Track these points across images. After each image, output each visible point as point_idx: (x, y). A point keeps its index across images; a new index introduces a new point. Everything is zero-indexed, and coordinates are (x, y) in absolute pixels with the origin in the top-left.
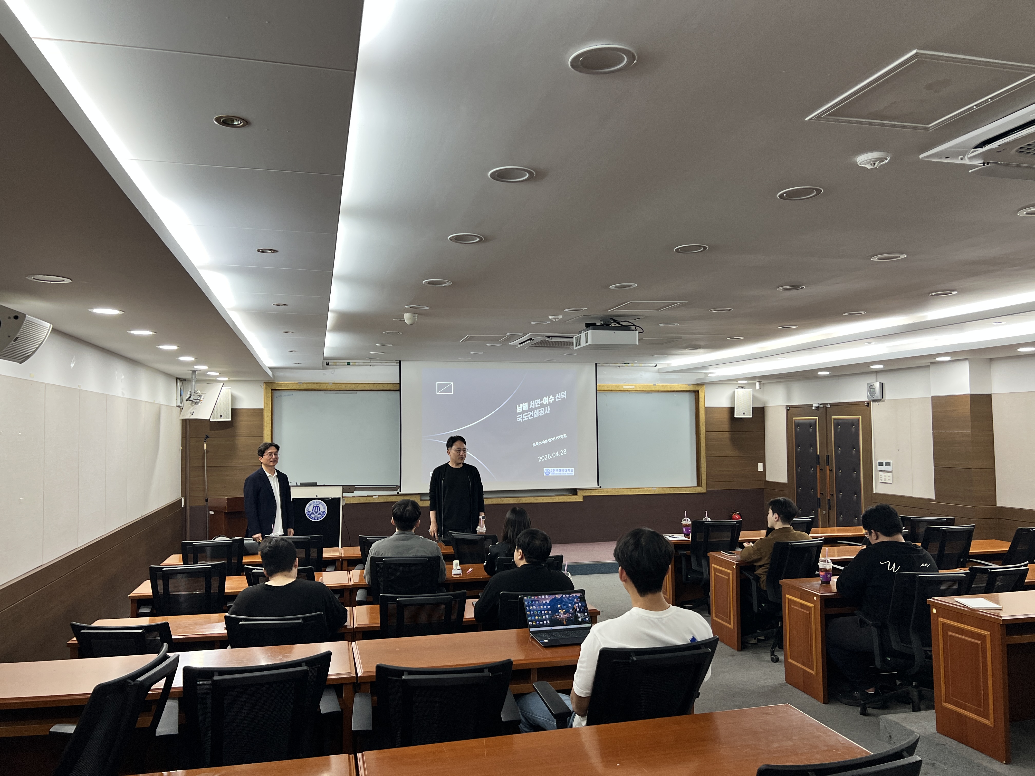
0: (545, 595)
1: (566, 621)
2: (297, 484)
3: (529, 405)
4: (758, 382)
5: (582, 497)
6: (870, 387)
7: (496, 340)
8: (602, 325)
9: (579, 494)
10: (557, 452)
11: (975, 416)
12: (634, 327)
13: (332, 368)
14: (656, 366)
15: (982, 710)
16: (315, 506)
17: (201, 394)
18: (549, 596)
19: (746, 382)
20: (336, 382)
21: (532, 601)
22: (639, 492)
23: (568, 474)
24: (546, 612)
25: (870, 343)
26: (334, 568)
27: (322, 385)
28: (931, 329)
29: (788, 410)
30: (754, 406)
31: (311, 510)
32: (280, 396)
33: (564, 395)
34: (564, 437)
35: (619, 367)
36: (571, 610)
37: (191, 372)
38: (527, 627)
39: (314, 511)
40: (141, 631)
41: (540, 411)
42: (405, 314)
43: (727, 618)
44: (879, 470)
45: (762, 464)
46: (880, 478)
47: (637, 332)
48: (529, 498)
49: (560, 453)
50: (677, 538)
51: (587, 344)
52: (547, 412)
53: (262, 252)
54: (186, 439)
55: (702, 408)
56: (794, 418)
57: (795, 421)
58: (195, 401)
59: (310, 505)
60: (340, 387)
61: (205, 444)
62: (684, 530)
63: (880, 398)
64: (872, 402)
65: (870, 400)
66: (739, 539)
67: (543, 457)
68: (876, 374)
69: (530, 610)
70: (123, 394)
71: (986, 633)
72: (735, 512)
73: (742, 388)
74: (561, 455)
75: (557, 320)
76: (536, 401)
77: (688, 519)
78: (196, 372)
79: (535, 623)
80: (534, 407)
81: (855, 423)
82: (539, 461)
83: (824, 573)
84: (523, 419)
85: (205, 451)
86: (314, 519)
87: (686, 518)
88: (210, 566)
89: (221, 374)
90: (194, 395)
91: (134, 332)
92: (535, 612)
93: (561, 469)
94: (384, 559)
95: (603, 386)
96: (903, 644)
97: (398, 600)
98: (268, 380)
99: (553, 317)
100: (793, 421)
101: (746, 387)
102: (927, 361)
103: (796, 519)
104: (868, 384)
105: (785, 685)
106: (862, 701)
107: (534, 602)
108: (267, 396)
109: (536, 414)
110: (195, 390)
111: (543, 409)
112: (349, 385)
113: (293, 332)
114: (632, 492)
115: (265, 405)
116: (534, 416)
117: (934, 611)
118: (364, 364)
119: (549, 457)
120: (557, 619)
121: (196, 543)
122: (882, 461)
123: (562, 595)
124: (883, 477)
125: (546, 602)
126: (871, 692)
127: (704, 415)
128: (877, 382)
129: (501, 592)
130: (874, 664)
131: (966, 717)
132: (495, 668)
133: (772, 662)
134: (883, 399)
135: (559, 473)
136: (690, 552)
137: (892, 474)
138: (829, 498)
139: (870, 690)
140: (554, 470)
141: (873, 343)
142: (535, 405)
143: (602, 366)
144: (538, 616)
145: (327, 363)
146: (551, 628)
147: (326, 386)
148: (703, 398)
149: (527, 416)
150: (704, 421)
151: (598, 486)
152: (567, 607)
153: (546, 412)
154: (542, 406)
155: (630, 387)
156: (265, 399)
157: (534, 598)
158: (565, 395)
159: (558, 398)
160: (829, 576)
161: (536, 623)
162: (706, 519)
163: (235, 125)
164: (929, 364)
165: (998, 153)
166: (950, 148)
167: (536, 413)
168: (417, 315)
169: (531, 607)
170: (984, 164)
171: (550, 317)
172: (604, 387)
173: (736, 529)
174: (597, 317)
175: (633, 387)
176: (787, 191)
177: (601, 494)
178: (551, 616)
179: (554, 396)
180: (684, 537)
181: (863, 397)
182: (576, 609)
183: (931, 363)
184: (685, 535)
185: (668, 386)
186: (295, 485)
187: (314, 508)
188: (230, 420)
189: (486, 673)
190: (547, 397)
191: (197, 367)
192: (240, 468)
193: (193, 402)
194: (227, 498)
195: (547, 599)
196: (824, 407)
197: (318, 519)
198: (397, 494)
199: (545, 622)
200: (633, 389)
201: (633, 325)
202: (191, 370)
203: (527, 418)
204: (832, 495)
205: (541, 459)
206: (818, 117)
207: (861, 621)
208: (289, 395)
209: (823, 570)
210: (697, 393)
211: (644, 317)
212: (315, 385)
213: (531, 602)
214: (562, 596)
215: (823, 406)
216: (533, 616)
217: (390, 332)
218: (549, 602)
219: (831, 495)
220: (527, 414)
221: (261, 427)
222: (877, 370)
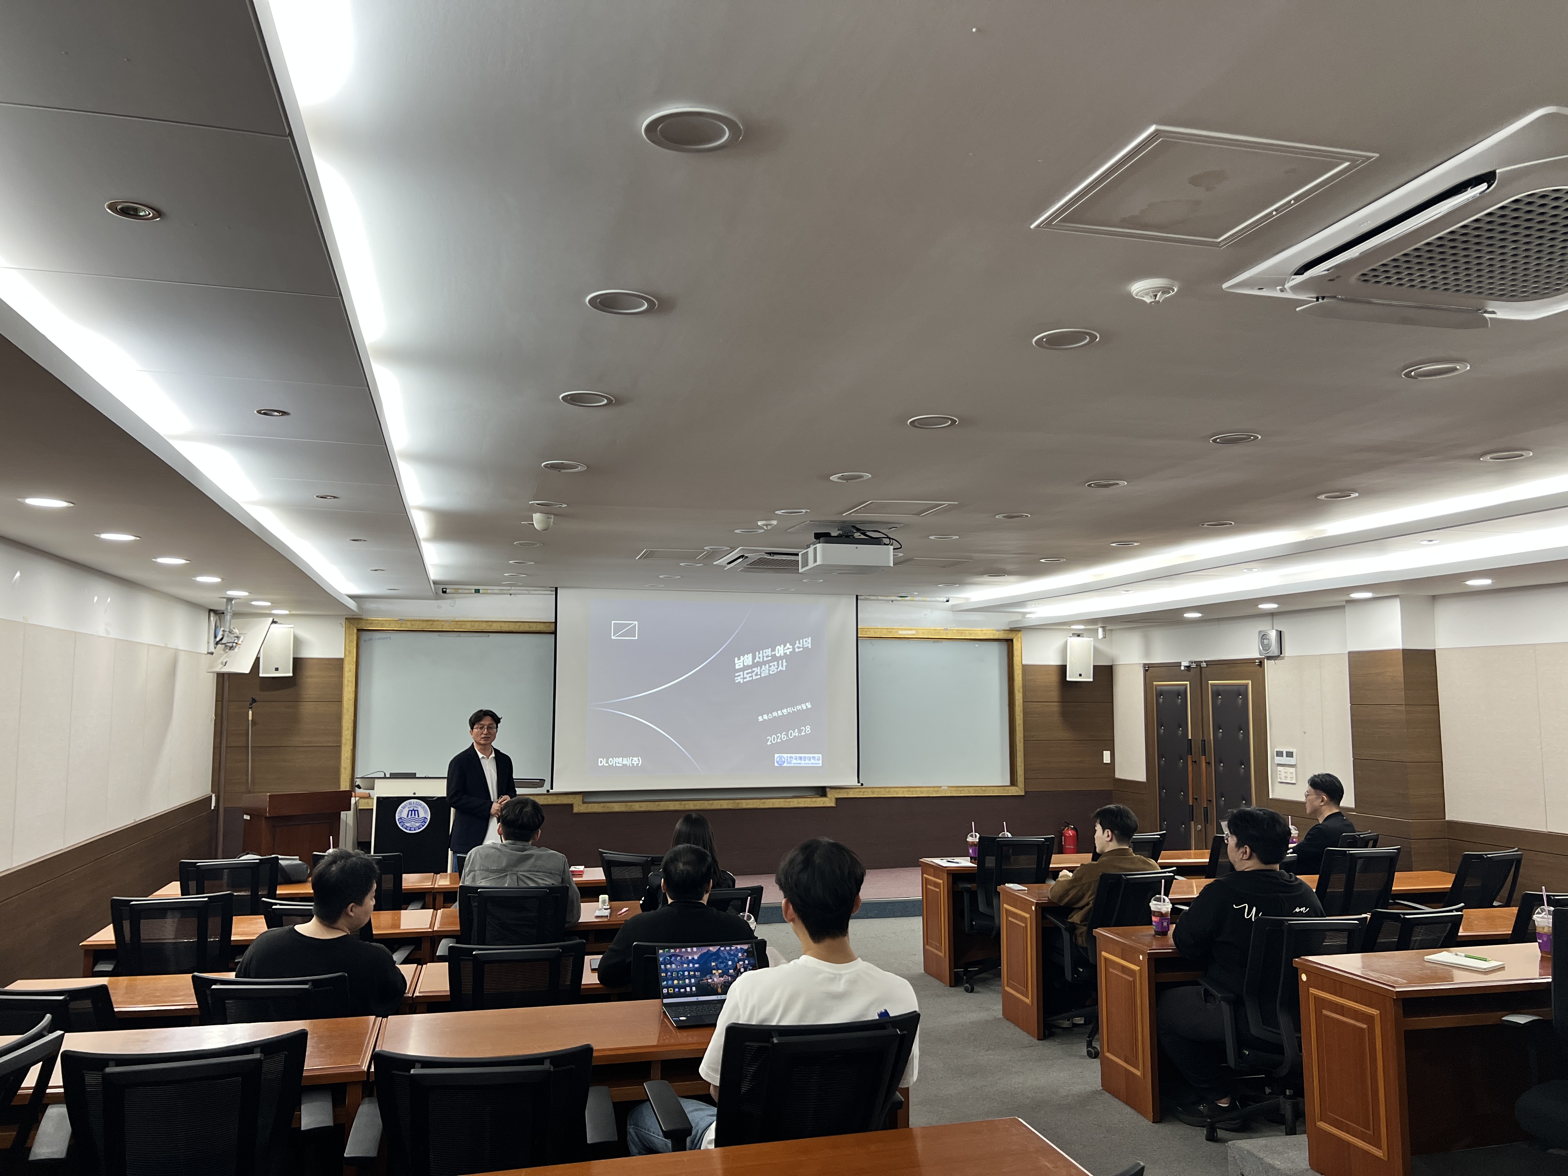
0: (692, 947)
1: (721, 987)
2: (385, 774)
3: (754, 658)
4: (1101, 627)
5: (834, 800)
6: (1263, 637)
7: (691, 557)
8: (840, 536)
9: (829, 795)
10: (796, 730)
11: (1409, 682)
12: (888, 539)
13: (452, 598)
14: (948, 601)
15: (1371, 1133)
16: (412, 809)
17: (240, 634)
18: (698, 948)
19: (1082, 627)
20: (457, 619)
21: (671, 957)
22: (921, 792)
23: (812, 764)
24: (692, 973)
25: (1251, 569)
26: (420, 905)
27: (435, 623)
28: (1332, 549)
29: (1147, 670)
30: (1096, 664)
31: (404, 815)
32: (371, 639)
33: (807, 643)
34: (807, 706)
35: (892, 601)
36: (731, 971)
37: (225, 600)
38: (659, 998)
39: (409, 816)
40: (61, 998)
41: (770, 667)
42: (534, 515)
43: (1023, 988)
44: (1278, 764)
45: (1109, 752)
46: (1279, 776)
47: (892, 547)
48: (752, 801)
49: (800, 731)
50: (958, 863)
51: (816, 564)
52: (782, 669)
53: (265, 414)
54: (222, 703)
55: (1018, 666)
56: (1154, 683)
57: (1156, 688)
58: (230, 645)
59: (404, 808)
60: (463, 627)
61: (250, 712)
62: (971, 851)
63: (1277, 653)
64: (1265, 660)
65: (1264, 657)
66: (1050, 866)
67: (774, 738)
68: (1271, 617)
69: (666, 971)
70: (108, 632)
71: (1374, 1012)
72: (1068, 826)
73: (1079, 636)
74: (802, 734)
75: (769, 527)
76: (764, 651)
77: (977, 834)
78: (232, 600)
79: (672, 991)
80: (761, 660)
81: (1242, 692)
82: (769, 743)
83: (1158, 918)
84: (744, 678)
85: (250, 722)
86: (410, 830)
87: (974, 833)
88: (206, 899)
89: (276, 604)
90: (228, 636)
91: (105, 536)
92: (674, 973)
93: (802, 755)
94: (479, 890)
95: (868, 630)
96: (1264, 1027)
97: (475, 954)
98: (352, 615)
99: (764, 522)
100: (1154, 687)
101: (1085, 634)
102: (1340, 599)
103: (1136, 836)
104: (1260, 632)
105: (1100, 1093)
106: (1209, 1119)
107: (673, 958)
108: (350, 639)
109: (765, 671)
110: (230, 629)
111: (775, 663)
112: (477, 623)
113: (365, 541)
114: (911, 793)
115: (347, 653)
116: (761, 675)
117: (1304, 977)
118: (501, 592)
119: (784, 738)
120: (709, 984)
121: (201, 863)
122: (1281, 750)
123: (719, 947)
124: (1283, 775)
125: (693, 958)
126: (1224, 1104)
127: (1020, 676)
128: (1273, 629)
129: (635, 943)
130: (1226, 1062)
131: (1349, 1144)
132: (559, 1059)
133: (1088, 1057)
134: (1281, 655)
135: (799, 762)
136: (976, 885)
137: (1296, 770)
138: (1205, 806)
139: (1223, 1101)
140: (791, 757)
141: (1254, 570)
142: (763, 657)
143: (866, 599)
144: (678, 979)
145: (444, 590)
146: (697, 999)
147: (442, 625)
148: (1020, 650)
149: (750, 675)
150: (1021, 686)
151: (859, 782)
152: (725, 966)
153: (780, 668)
154: (775, 658)
155: (909, 632)
156: (347, 644)
157: (675, 951)
158: (810, 642)
159: (799, 648)
160: (1166, 923)
161: (674, 990)
162: (1005, 834)
163: (141, 216)
164: (1344, 603)
165: (1331, 282)
166: (1258, 274)
167: (765, 669)
168: (553, 516)
169: (669, 966)
170: (1318, 299)
171: (760, 523)
172: (870, 631)
173: (1045, 851)
174: (832, 523)
175: (914, 632)
176: (1048, 335)
177: (863, 795)
178: (699, 979)
179: (793, 644)
180: (971, 862)
181: (1254, 653)
182: (740, 969)
183: (1347, 602)
184: (971, 858)
185: (967, 632)
186: (383, 776)
187: (410, 812)
188: (291, 675)
189: (547, 1066)
190: (782, 646)
191: (232, 593)
192: (304, 749)
193: (226, 646)
194: (270, 796)
195: (695, 953)
196: (1199, 667)
197: (415, 830)
198: (546, 792)
199: (688, 989)
200: (914, 635)
201: (886, 536)
202: (224, 598)
203: (750, 677)
204: (1210, 801)
205: (771, 740)
206: (1048, 223)
207: (1206, 991)
208: (384, 639)
209: (1156, 914)
210: (1009, 642)
211: (903, 525)
212: (425, 624)
213: (669, 958)
214: (719, 949)
215: (1196, 665)
216: (670, 980)
217: (526, 543)
218: (698, 958)
219: (1208, 800)
220: (750, 671)
221: (340, 686)
222: (1272, 612)
